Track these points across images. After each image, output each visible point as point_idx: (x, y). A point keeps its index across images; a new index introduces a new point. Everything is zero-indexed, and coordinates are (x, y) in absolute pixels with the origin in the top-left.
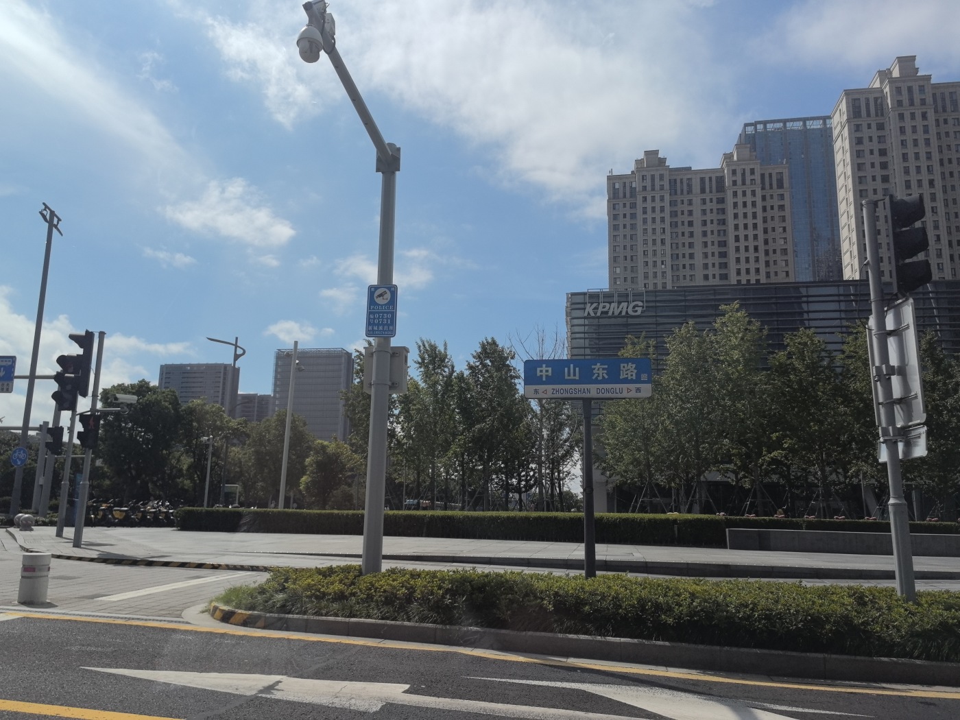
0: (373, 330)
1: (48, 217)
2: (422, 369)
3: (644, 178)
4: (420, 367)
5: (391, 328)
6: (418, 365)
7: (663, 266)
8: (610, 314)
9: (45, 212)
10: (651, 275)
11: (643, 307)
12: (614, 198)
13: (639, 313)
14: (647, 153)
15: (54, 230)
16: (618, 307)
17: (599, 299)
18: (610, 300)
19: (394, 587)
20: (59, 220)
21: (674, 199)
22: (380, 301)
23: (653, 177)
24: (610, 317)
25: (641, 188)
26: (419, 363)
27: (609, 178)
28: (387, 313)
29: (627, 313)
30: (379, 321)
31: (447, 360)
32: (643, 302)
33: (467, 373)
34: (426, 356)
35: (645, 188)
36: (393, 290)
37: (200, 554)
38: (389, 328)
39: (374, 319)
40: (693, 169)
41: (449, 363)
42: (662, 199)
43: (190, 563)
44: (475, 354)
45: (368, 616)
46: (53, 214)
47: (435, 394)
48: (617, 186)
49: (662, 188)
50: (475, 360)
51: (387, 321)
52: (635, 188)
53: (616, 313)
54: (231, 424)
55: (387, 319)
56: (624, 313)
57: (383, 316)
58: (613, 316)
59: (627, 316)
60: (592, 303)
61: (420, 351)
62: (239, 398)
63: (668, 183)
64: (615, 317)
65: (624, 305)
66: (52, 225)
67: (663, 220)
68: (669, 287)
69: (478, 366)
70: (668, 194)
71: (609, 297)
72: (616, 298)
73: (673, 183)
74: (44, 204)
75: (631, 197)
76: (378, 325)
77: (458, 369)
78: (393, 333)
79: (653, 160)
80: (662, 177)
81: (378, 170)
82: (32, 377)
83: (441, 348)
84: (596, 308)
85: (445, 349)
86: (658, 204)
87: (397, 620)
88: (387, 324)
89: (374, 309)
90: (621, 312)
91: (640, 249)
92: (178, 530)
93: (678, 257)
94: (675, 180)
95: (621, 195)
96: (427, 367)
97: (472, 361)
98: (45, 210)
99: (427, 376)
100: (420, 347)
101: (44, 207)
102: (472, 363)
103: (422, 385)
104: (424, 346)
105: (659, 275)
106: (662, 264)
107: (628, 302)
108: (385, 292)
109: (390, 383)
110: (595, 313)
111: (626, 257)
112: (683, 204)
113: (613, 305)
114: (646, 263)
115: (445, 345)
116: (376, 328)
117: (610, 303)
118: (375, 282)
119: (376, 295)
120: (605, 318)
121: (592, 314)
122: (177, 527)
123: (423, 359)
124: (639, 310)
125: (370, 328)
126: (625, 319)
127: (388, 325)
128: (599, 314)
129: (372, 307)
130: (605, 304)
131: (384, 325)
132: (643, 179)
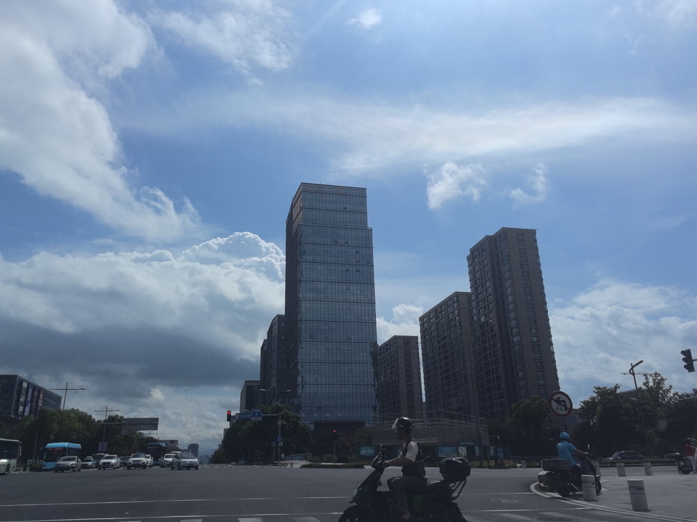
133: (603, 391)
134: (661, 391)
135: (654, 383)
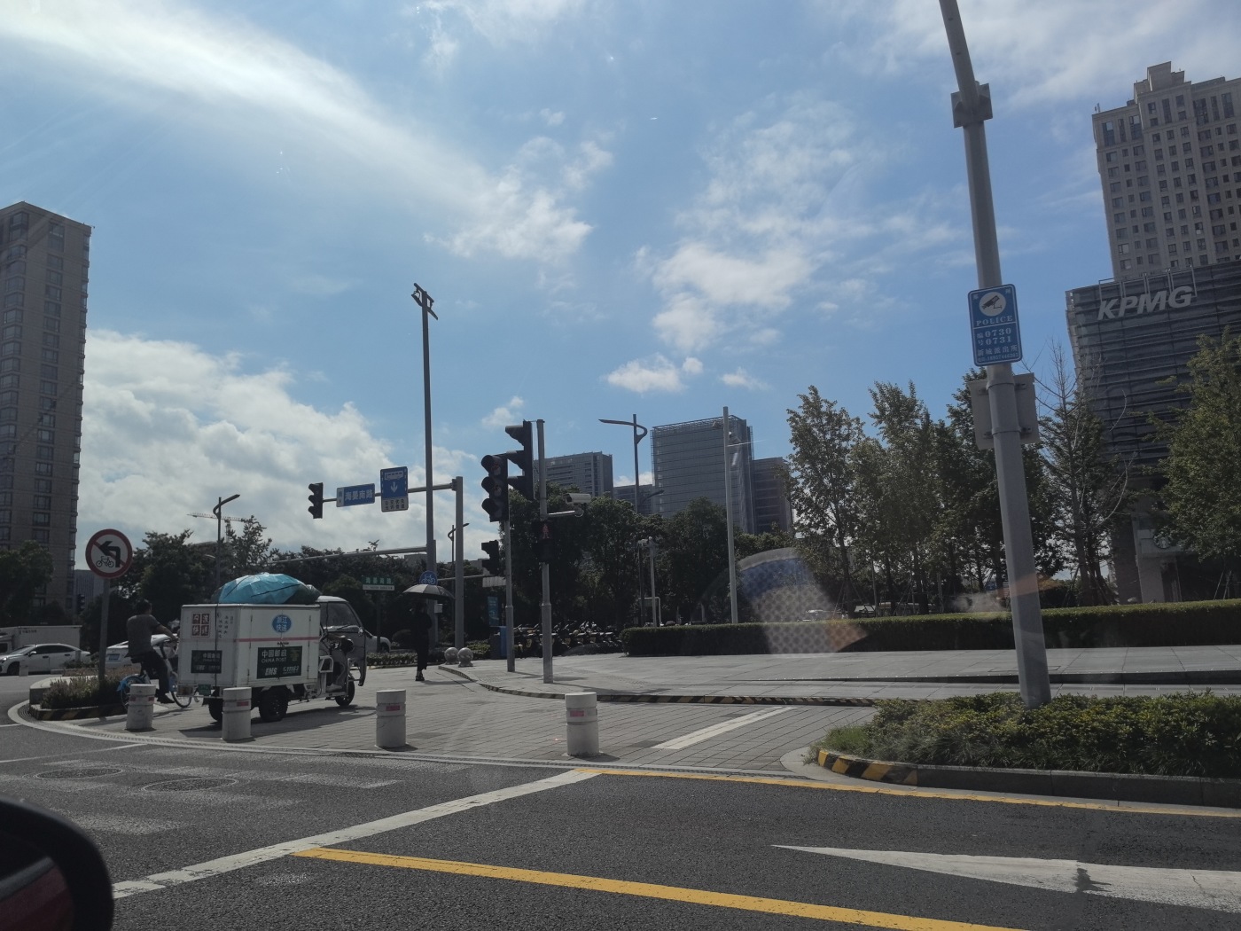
0: (986, 356)
1: (421, 299)
2: (883, 424)
3: (1151, 107)
4: (880, 422)
5: (1014, 348)
6: (876, 420)
7: (1199, 232)
8: (1140, 311)
9: (417, 295)
10: (1180, 248)
11: (1193, 293)
12: (1107, 145)
13: (1187, 302)
14: (1152, 70)
15: (429, 314)
16: (1152, 300)
17: (1119, 292)
18: (1139, 290)
19: (1107, 724)
20: (432, 301)
21: (1205, 129)
22: (989, 312)
23: (1166, 103)
24: (1140, 316)
25: (1149, 122)
26: (877, 417)
27: (1096, 118)
28: (1005, 327)
29: (1167, 305)
30: (993, 341)
31: (916, 408)
32: (1192, 286)
33: (948, 423)
34: (887, 406)
35: (1154, 122)
36: (1009, 293)
37: (700, 685)
38: (1010, 349)
39: (985, 339)
40: (1227, 80)
41: (921, 412)
42: (1185, 132)
43: (704, 697)
44: (959, 394)
45: (1078, 767)
46: (425, 295)
47: (906, 454)
48: (1110, 127)
49: (1183, 116)
50: (960, 402)
51: (1006, 339)
52: (1140, 124)
53: (1150, 308)
54: (643, 522)
55: (1006, 335)
56: (1162, 307)
57: (998, 333)
58: (1146, 314)
59: (1169, 309)
60: (1109, 300)
61: (877, 401)
62: (615, 493)
63: (1192, 107)
64: (1149, 315)
65: (1162, 294)
66: (426, 310)
67: (1190, 163)
68: (1212, 261)
69: (965, 410)
70: (1195, 124)
71: (1137, 286)
72: (1147, 287)
73: (1200, 106)
74: (415, 285)
75: (1134, 139)
76: (993, 346)
77: (935, 420)
78: (1018, 356)
79: (1163, 80)
80: (1180, 101)
81: (957, 124)
82: (430, 489)
83: (907, 393)
84: (1117, 306)
85: (913, 392)
86: (1179, 142)
87: (1131, 772)
88: (1006, 344)
89: (981, 325)
90: (1157, 306)
91: (1159, 211)
92: (628, 656)
93: (1221, 215)
94: (1203, 102)
95: (1117, 138)
96: (889, 420)
97: (955, 404)
98: (417, 292)
99: (893, 432)
100: (875, 395)
101: (415, 289)
102: (955, 407)
103: (885, 445)
104: (882, 392)
105: (1194, 245)
106: (1197, 228)
107: (1168, 289)
108: (997, 298)
109: (1019, 429)
110: (1116, 314)
111: (1136, 227)
112: (1220, 133)
113: (1143, 298)
114: (1171, 232)
115: (912, 387)
116: (989, 352)
117: (1138, 295)
118: (976, 286)
119: (982, 303)
120: (1132, 318)
121: (1111, 316)
122: (625, 652)
123: (882, 410)
124: (1187, 299)
125: (981, 353)
126: (1166, 316)
127: (1009, 345)
128: (1121, 313)
129: (978, 322)
130: (1129, 298)
131: (1001, 346)
132: (1150, 109)
133: (161, 540)
134: (253, 546)
135: (246, 533)
